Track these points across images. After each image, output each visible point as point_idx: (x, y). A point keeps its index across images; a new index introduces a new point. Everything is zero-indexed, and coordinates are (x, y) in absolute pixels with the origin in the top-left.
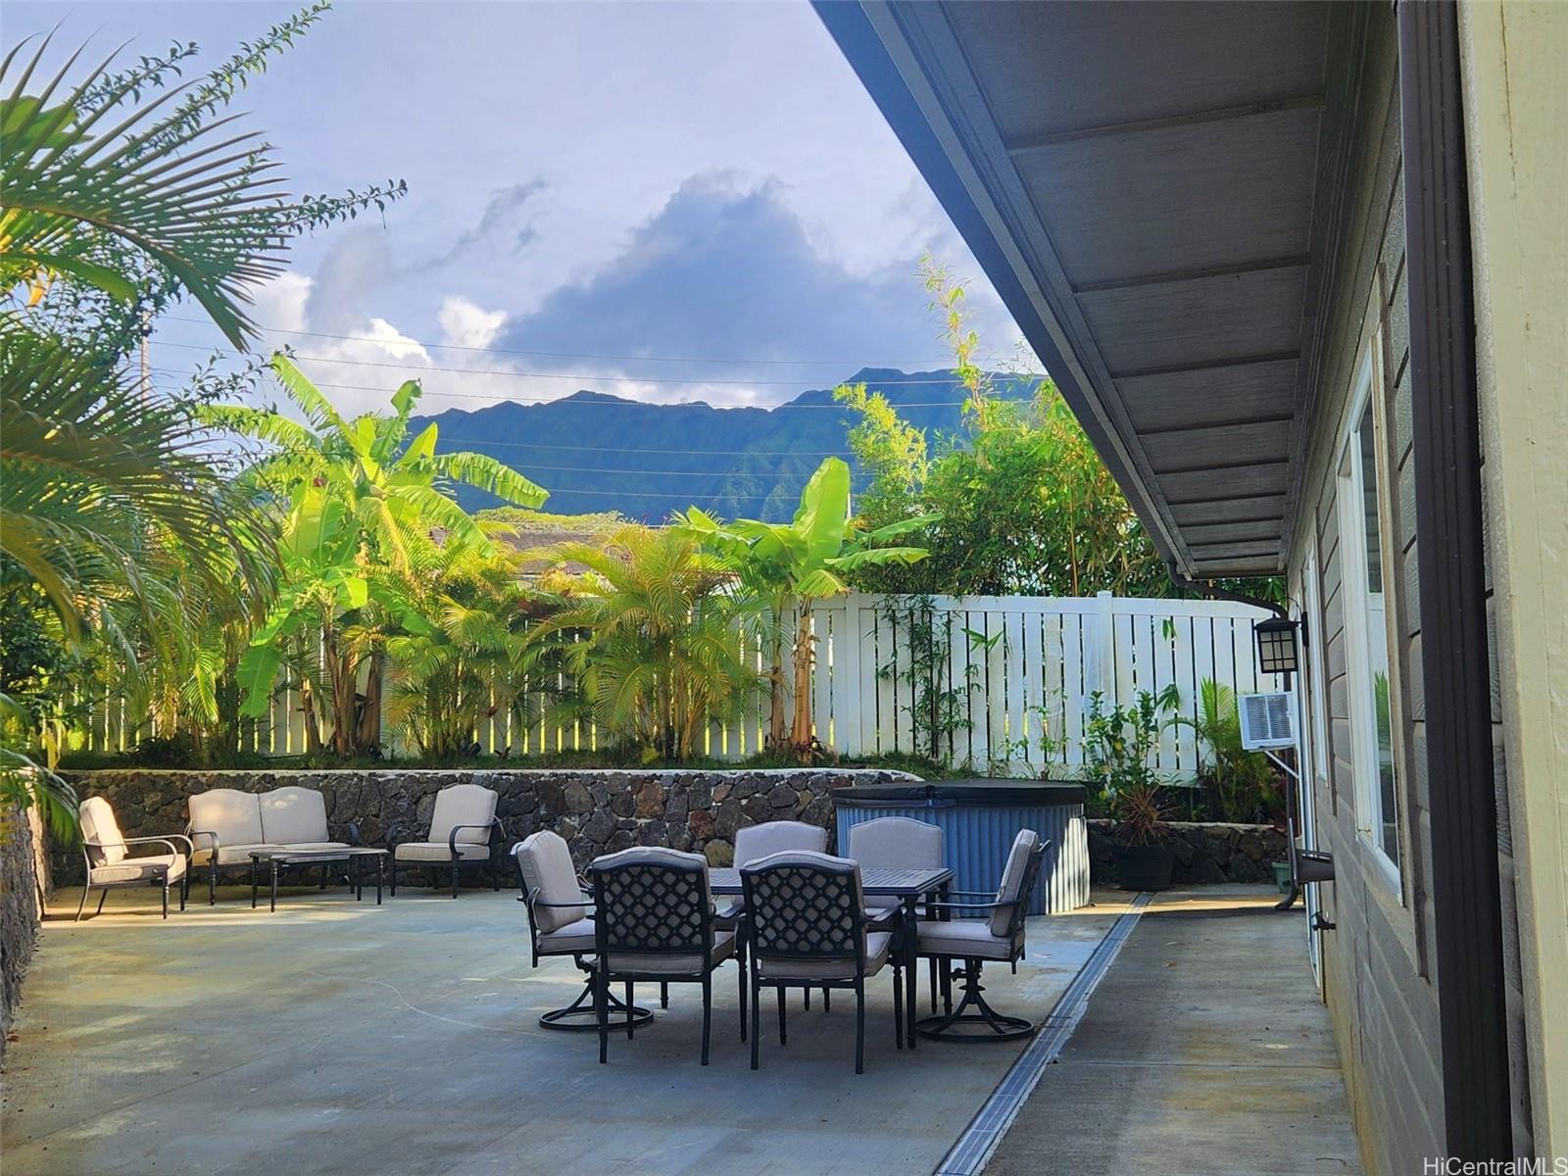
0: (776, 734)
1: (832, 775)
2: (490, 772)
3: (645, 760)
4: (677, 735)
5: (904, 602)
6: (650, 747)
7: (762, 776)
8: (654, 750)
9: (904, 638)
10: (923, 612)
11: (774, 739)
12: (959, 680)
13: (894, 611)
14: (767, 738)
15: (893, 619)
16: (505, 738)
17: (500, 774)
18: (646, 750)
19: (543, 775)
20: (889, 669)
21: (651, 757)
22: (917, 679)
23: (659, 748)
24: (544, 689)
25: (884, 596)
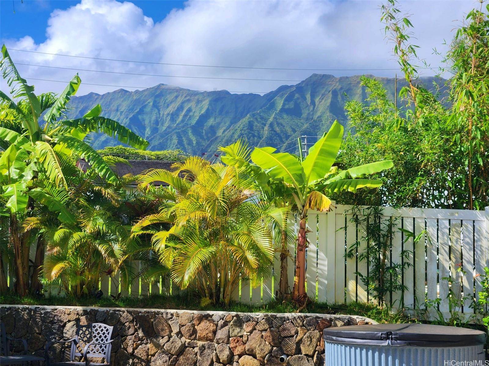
0: (283, 290)
1: (319, 318)
2: (108, 309)
3: (203, 305)
4: (222, 290)
5: (364, 210)
6: (206, 296)
7: (275, 317)
8: (208, 298)
9: (363, 233)
10: (375, 217)
11: (281, 293)
12: (397, 259)
13: (357, 216)
14: (277, 292)
15: (357, 220)
16: (117, 287)
17: (115, 311)
18: (203, 299)
19: (141, 312)
20: (353, 252)
21: (206, 303)
22: (371, 259)
23: (211, 297)
24: (141, 259)
25: (351, 206)
